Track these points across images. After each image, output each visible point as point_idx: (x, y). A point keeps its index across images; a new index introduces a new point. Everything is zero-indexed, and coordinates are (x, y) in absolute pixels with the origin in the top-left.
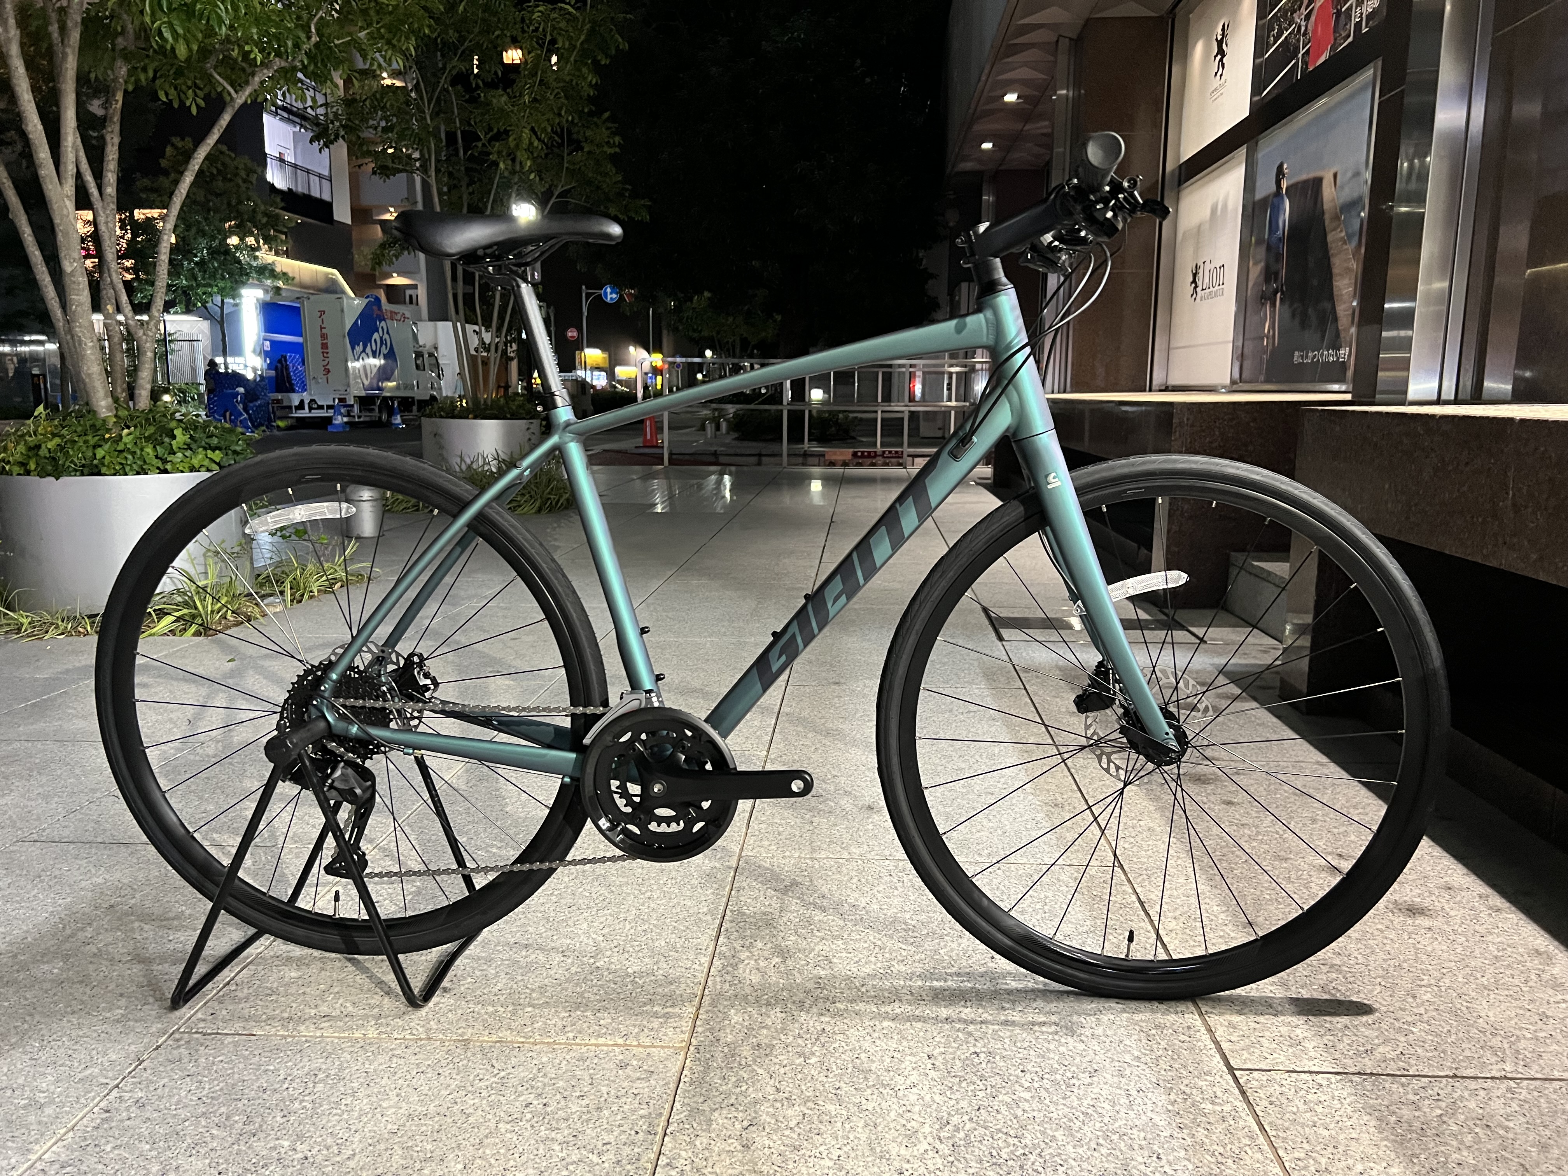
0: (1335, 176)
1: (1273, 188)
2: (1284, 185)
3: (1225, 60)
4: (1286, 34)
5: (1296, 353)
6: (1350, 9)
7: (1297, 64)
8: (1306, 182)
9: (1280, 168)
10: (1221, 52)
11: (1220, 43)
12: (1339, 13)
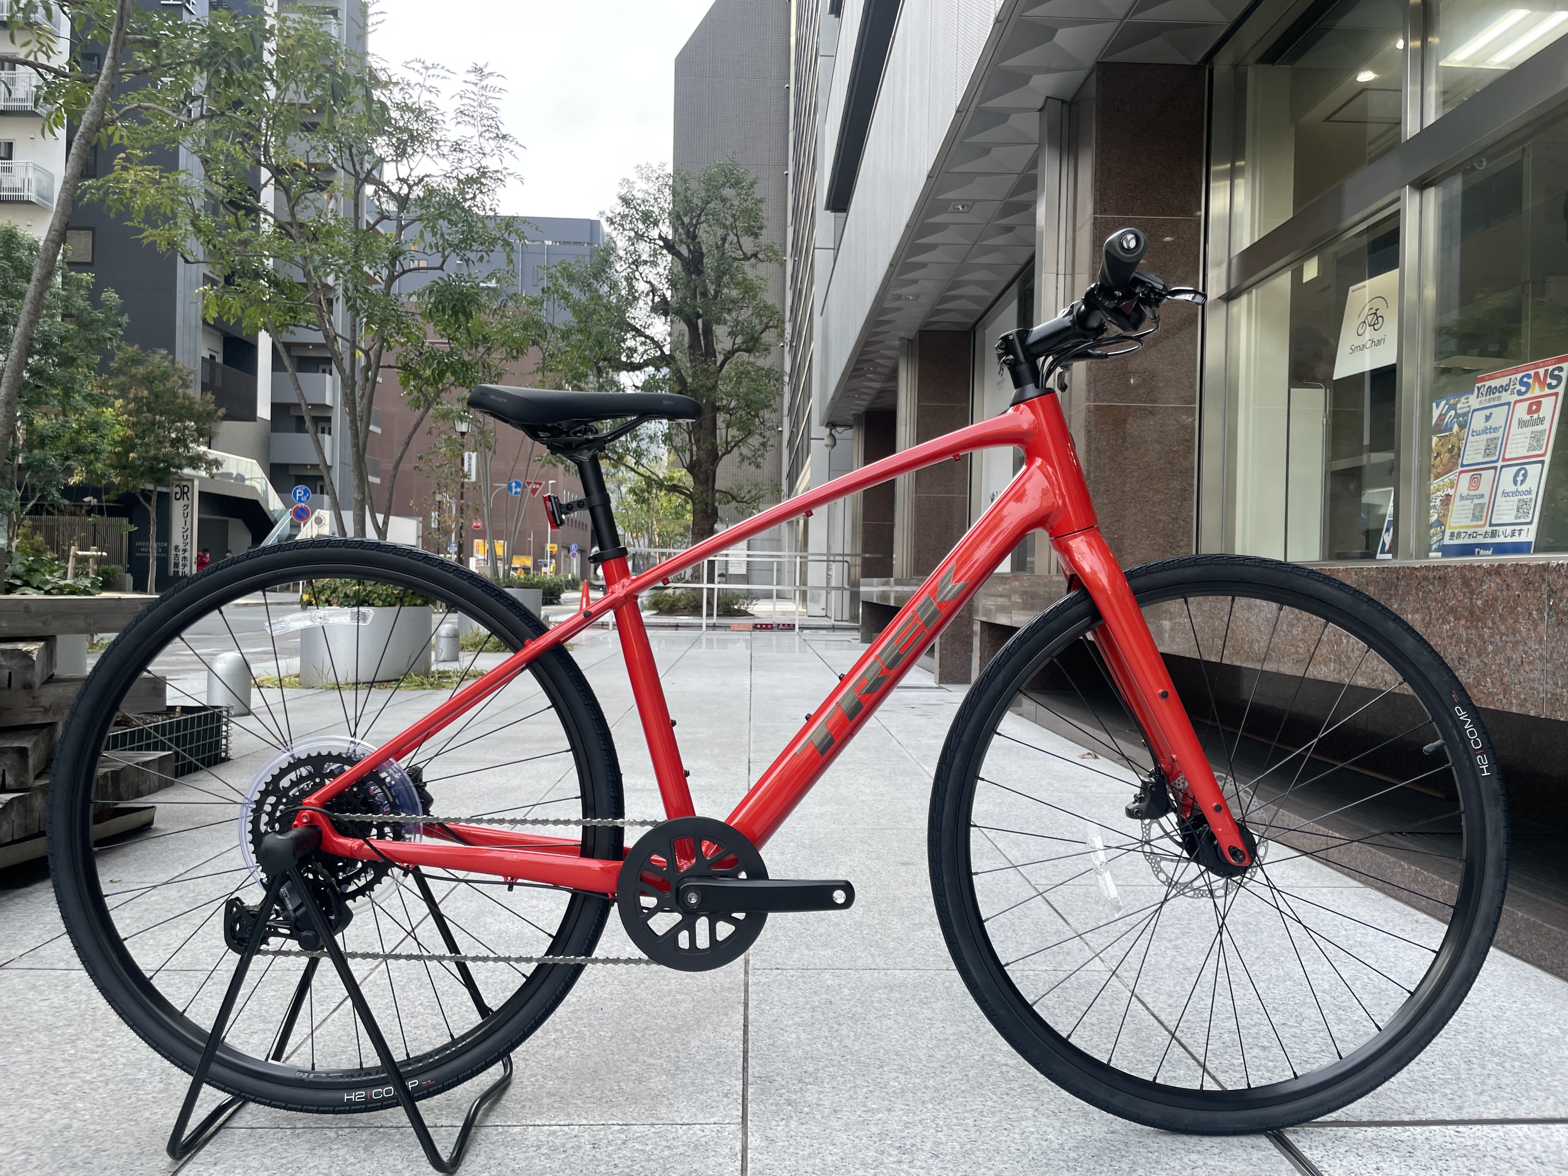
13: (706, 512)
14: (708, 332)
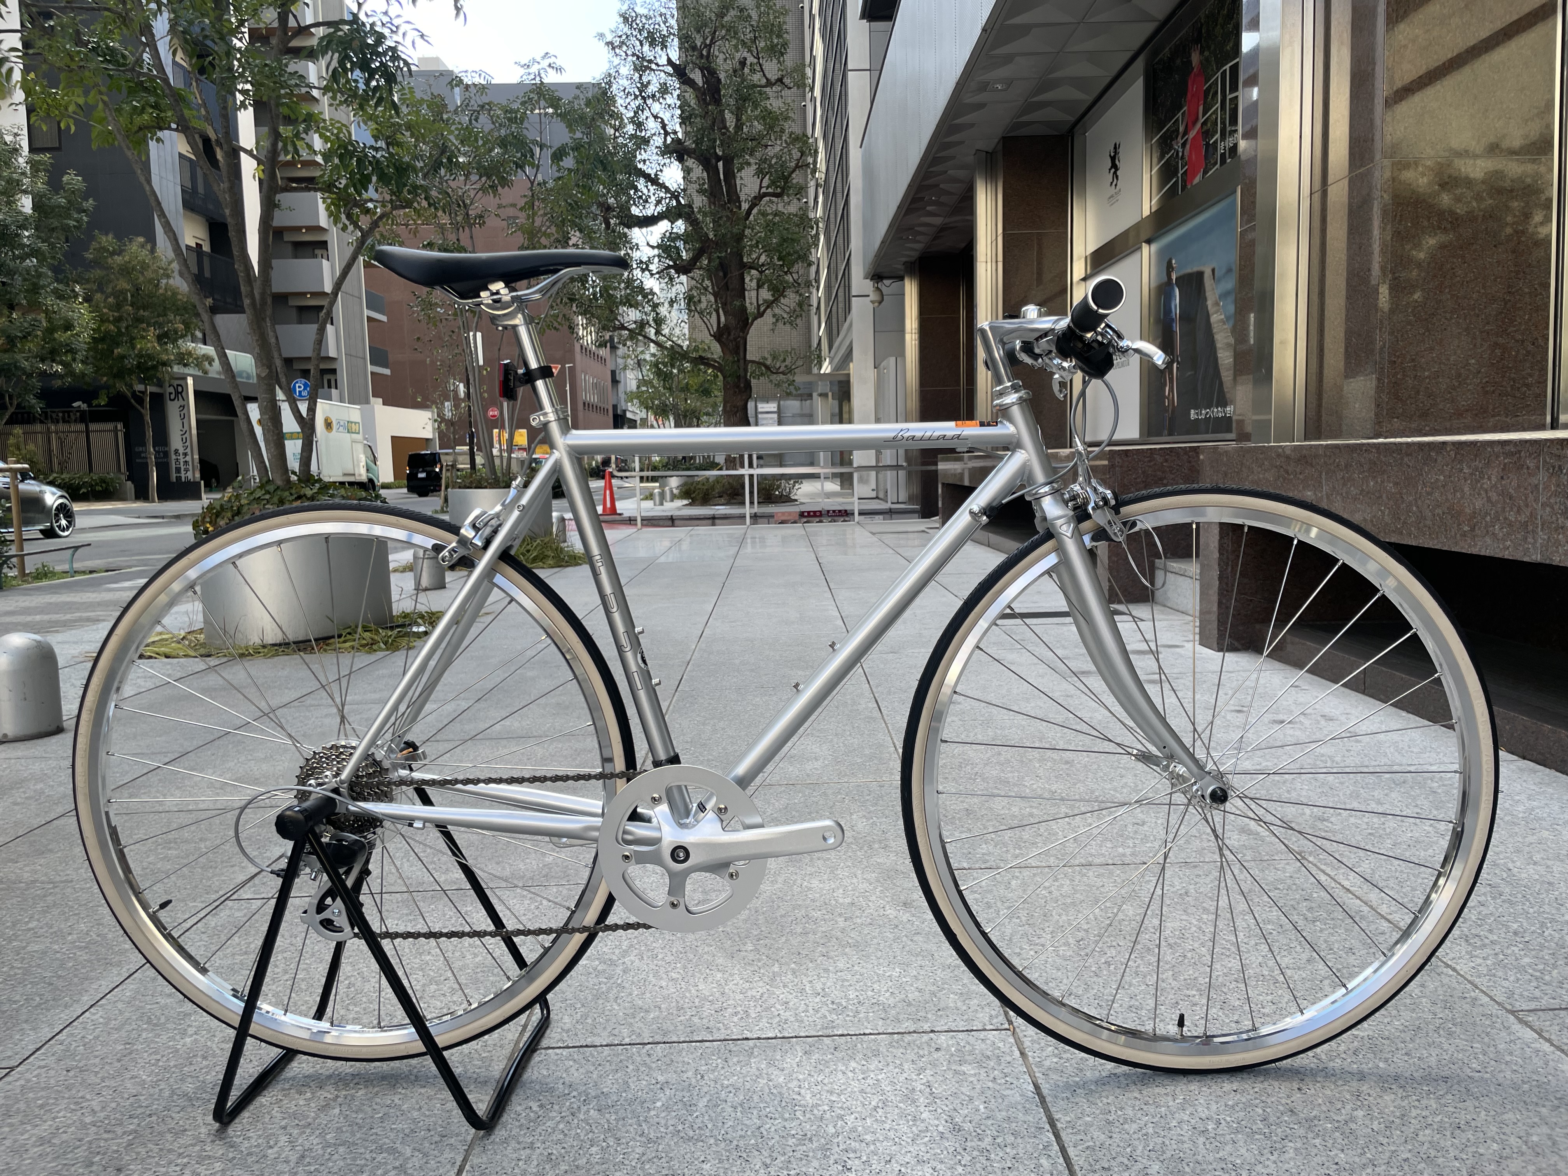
0: (1213, 270)
1: (1165, 279)
2: (1174, 277)
3: (1118, 173)
4: (1167, 157)
5: (1192, 411)
6: (1216, 142)
7: (1177, 181)
8: (1190, 276)
9: (1169, 263)
10: (1114, 166)
11: (1113, 159)
12: (1207, 144)
13: (738, 387)
14: (730, 175)
